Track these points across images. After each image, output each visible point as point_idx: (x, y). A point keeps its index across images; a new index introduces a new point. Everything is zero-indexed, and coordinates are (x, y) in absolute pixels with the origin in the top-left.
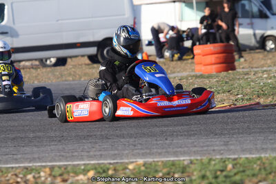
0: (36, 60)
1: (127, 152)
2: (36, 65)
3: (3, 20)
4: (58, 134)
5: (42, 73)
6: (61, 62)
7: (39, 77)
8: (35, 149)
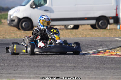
0: (63, 25)
1: (109, 77)
2: (62, 28)
3: (46, 3)
4: (72, 65)
5: (66, 32)
6: (76, 27)
7: (64, 35)
8: (60, 72)
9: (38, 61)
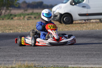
9: (78, 50)
